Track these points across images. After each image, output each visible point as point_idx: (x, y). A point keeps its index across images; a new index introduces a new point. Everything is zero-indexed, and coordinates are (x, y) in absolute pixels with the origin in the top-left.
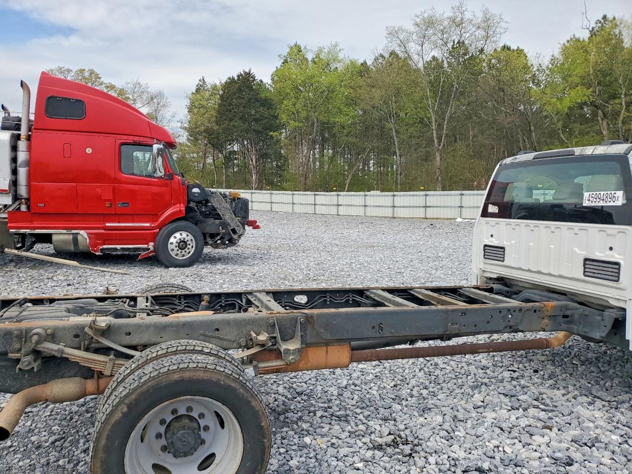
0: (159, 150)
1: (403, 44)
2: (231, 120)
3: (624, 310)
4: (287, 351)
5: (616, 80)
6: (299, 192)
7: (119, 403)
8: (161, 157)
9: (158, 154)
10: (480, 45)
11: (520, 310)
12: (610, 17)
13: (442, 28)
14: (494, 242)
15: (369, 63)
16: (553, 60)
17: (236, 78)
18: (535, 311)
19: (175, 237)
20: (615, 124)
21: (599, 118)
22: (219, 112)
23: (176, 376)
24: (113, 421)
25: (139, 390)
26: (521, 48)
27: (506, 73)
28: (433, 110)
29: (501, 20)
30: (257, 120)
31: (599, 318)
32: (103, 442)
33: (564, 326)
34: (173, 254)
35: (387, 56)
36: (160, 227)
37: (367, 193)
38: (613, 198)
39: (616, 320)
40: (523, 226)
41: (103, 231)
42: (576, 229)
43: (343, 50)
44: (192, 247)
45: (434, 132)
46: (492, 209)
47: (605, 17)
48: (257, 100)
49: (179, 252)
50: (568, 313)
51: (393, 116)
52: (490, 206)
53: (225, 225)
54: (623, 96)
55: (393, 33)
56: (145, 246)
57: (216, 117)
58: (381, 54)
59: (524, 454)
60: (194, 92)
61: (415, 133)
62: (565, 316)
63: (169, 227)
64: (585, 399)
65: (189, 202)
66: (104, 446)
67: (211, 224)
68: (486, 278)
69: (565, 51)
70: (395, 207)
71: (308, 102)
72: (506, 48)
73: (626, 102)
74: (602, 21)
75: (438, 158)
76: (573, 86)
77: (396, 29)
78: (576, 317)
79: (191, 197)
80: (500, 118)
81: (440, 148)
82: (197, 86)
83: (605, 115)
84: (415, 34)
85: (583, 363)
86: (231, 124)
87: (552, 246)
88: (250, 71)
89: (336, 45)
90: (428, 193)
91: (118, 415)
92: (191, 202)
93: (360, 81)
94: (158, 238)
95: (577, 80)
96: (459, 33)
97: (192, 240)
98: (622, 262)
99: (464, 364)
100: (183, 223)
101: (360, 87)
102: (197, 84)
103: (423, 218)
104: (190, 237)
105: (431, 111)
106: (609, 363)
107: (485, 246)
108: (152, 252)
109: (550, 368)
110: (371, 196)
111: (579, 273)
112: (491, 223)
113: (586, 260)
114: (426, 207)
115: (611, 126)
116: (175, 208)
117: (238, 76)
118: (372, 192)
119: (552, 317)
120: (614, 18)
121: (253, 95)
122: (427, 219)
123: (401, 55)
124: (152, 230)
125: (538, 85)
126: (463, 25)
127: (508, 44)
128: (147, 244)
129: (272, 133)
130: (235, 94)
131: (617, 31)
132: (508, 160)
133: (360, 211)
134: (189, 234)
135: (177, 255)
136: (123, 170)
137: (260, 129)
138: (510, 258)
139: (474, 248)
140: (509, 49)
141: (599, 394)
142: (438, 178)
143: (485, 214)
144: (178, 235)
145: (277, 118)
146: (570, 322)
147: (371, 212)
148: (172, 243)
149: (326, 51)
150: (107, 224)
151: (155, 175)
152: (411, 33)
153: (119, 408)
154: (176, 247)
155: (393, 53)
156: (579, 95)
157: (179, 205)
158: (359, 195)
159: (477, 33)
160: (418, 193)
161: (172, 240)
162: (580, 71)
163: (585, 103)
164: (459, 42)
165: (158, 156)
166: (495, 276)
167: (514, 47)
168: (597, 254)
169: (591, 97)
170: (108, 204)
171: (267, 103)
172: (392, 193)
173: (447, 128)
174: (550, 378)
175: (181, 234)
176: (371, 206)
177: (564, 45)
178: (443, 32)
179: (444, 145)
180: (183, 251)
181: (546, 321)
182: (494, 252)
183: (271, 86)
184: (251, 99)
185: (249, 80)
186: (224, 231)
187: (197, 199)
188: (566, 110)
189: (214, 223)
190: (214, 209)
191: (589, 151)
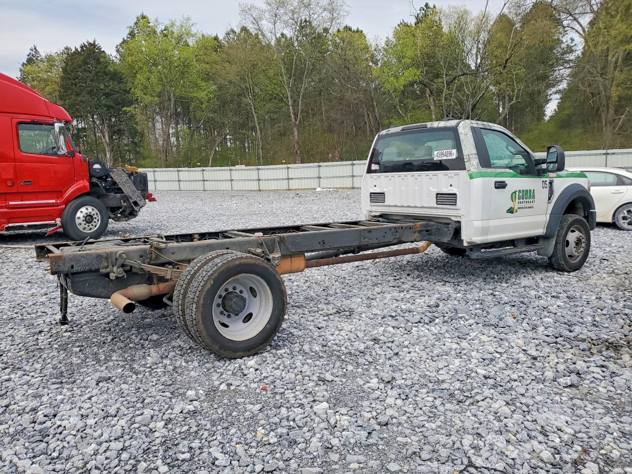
0: (61, 128)
1: (256, 21)
2: (78, 95)
3: (459, 222)
4: (274, 258)
5: (439, 62)
6: (161, 169)
7: (208, 279)
8: (63, 135)
9: (60, 132)
10: (327, 25)
11: (402, 228)
12: (431, 5)
13: (292, 8)
14: (377, 190)
15: (221, 37)
16: (387, 42)
17: (79, 49)
18: (410, 228)
19: (82, 212)
20: (440, 100)
21: (427, 95)
22: (62, 86)
23: (237, 262)
24: (206, 289)
25: (218, 271)
26: (360, 29)
27: (350, 52)
28: (288, 87)
29: (344, 4)
30: (107, 95)
31: (446, 229)
32: (201, 302)
33: (427, 237)
34: (80, 228)
35: (238, 30)
36: (67, 202)
37: (232, 168)
38: (451, 154)
39: (456, 229)
40: (396, 176)
41: (5, 210)
42: (431, 175)
43: (195, 24)
44: (98, 220)
45: (291, 108)
46: (374, 167)
47: (427, 5)
48: (106, 74)
49: (86, 226)
50: (429, 228)
51: (251, 92)
52: (373, 165)
53: (126, 198)
54: (444, 76)
55: (246, 11)
56: (53, 222)
57: (60, 92)
58: (231, 29)
59: (413, 307)
60: (25, 62)
61: (272, 109)
62: (427, 231)
63: (74, 203)
64: (440, 283)
65: (91, 177)
66: (203, 304)
67: (113, 198)
68: (372, 216)
69: (396, 34)
70: (260, 180)
71: (163, 76)
72: (348, 29)
73: (447, 81)
74: (425, 8)
75: (296, 133)
76: (407, 67)
77: (249, 7)
78: (433, 231)
79: (93, 173)
80: (348, 95)
81: (297, 122)
82: (28, 55)
83: (431, 92)
84: (267, 13)
85: (436, 269)
86: (79, 99)
87: (416, 188)
88: (95, 41)
89: (188, 19)
90: (289, 166)
91: (208, 286)
92: (93, 178)
93: (214, 56)
94: (65, 213)
95: (408, 61)
96: (308, 14)
97: (97, 214)
98: (457, 193)
99: (362, 276)
100: (87, 198)
101: (216, 63)
102: (28, 53)
103: (287, 190)
104: (96, 211)
105: (286, 87)
106: (451, 267)
107: (371, 193)
108: (60, 227)
109: (417, 273)
110: (236, 170)
111: (433, 203)
112: (375, 177)
113: (437, 194)
114: (289, 179)
115: (437, 102)
116: (77, 185)
117: (82, 47)
118: (237, 167)
119: (420, 232)
120: (434, 7)
121: (101, 68)
122: (290, 190)
123: (253, 32)
124: (57, 206)
125: (376, 63)
126: (311, 6)
127: (349, 25)
128: (54, 220)
129: (125, 108)
130: (80, 67)
131: (437, 19)
132: (384, 132)
133: (226, 186)
134: (94, 208)
135: (84, 228)
136: (21, 148)
137: (112, 104)
138: (389, 200)
139: (363, 195)
140: (350, 29)
141: (448, 280)
142: (296, 152)
143: (369, 171)
144: (83, 209)
145: (128, 92)
146: (430, 234)
147: (237, 186)
148: (79, 218)
149: (178, 24)
150: (10, 203)
151: (59, 153)
152: (264, 11)
153: (209, 282)
154: (83, 221)
155: (244, 29)
156: (411, 74)
157: (82, 181)
158: (224, 170)
159: (323, 14)
160: (281, 166)
161: (79, 214)
162: (409, 53)
163: (416, 82)
164: (306, 21)
165: (60, 134)
166: (378, 214)
167: (354, 28)
168: (444, 190)
169: (420, 77)
170: (9, 183)
171: (116, 76)
172: (256, 167)
173: (302, 104)
174: (417, 277)
175: (87, 209)
176: (237, 180)
177: (396, 28)
178: (293, 12)
179: (300, 120)
180: (90, 225)
181: (417, 234)
182: (377, 197)
183: (116, 57)
184: (99, 72)
185: (94, 52)
186: (125, 204)
187: (99, 175)
188: (402, 88)
189: (115, 197)
190: (115, 183)
191: (436, 124)
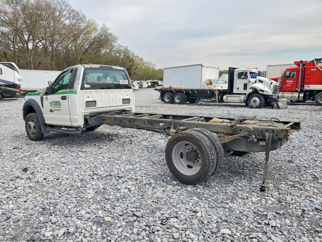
14: (90, 100)
38: (126, 82)
40: (102, 91)
87: (113, 97)
113: (123, 99)
191: (116, 68)
